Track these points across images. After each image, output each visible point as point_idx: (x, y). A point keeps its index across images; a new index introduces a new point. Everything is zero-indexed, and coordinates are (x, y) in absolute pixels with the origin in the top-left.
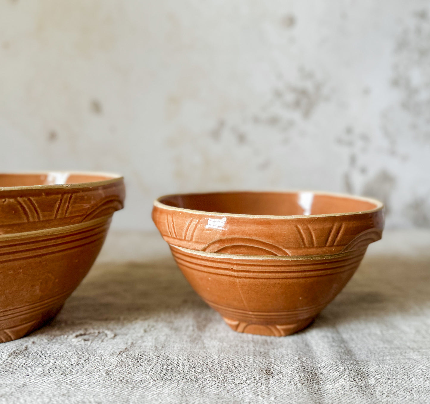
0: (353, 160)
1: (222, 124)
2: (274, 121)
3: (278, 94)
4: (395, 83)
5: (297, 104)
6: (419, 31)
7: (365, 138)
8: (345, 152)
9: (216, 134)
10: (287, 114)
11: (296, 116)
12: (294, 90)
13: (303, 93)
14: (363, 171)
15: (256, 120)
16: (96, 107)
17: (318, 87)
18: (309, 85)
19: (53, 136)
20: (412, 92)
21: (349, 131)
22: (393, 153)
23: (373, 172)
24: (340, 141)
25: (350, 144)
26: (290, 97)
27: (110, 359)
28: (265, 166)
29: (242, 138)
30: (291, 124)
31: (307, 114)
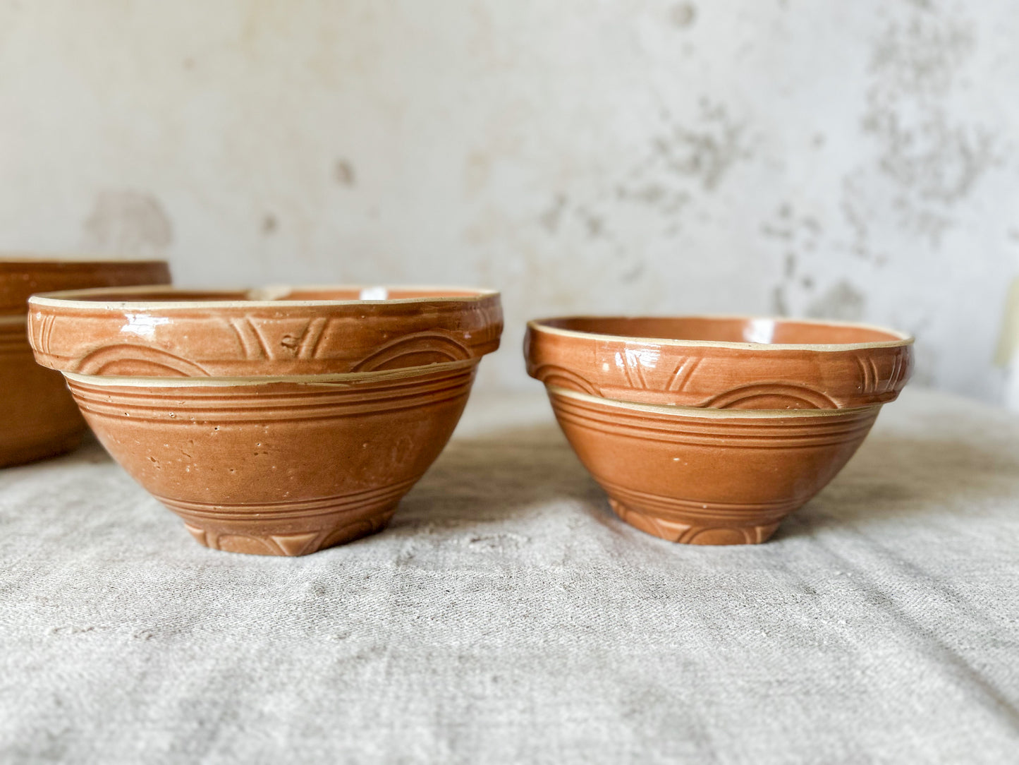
0: (790, 263)
1: (562, 201)
2: (653, 195)
3: (662, 146)
4: (870, 125)
5: (695, 163)
6: (916, 29)
7: (812, 224)
8: (777, 249)
9: (550, 220)
10: (675, 183)
11: (692, 185)
12: (690, 139)
13: (707, 143)
14: (808, 283)
15: (622, 193)
16: (345, 173)
17: (732, 134)
18: (716, 130)
19: (270, 225)
20: (899, 139)
21: (785, 212)
22: (861, 252)
23: (824, 286)
24: (768, 231)
25: (787, 235)
26: (682, 152)
27: (554, 570)
28: (633, 276)
29: (595, 227)
30: (683, 198)
31: (711, 183)
